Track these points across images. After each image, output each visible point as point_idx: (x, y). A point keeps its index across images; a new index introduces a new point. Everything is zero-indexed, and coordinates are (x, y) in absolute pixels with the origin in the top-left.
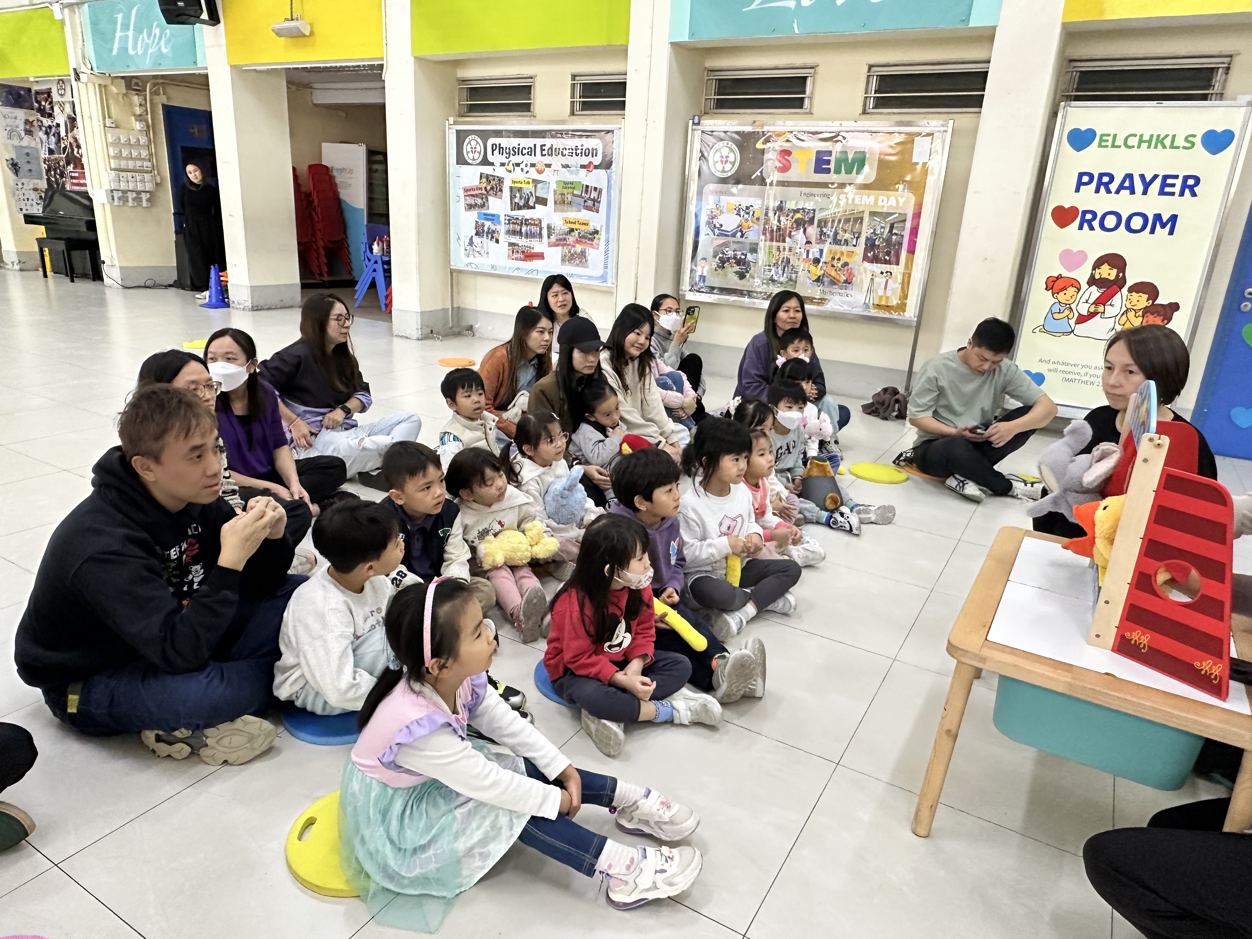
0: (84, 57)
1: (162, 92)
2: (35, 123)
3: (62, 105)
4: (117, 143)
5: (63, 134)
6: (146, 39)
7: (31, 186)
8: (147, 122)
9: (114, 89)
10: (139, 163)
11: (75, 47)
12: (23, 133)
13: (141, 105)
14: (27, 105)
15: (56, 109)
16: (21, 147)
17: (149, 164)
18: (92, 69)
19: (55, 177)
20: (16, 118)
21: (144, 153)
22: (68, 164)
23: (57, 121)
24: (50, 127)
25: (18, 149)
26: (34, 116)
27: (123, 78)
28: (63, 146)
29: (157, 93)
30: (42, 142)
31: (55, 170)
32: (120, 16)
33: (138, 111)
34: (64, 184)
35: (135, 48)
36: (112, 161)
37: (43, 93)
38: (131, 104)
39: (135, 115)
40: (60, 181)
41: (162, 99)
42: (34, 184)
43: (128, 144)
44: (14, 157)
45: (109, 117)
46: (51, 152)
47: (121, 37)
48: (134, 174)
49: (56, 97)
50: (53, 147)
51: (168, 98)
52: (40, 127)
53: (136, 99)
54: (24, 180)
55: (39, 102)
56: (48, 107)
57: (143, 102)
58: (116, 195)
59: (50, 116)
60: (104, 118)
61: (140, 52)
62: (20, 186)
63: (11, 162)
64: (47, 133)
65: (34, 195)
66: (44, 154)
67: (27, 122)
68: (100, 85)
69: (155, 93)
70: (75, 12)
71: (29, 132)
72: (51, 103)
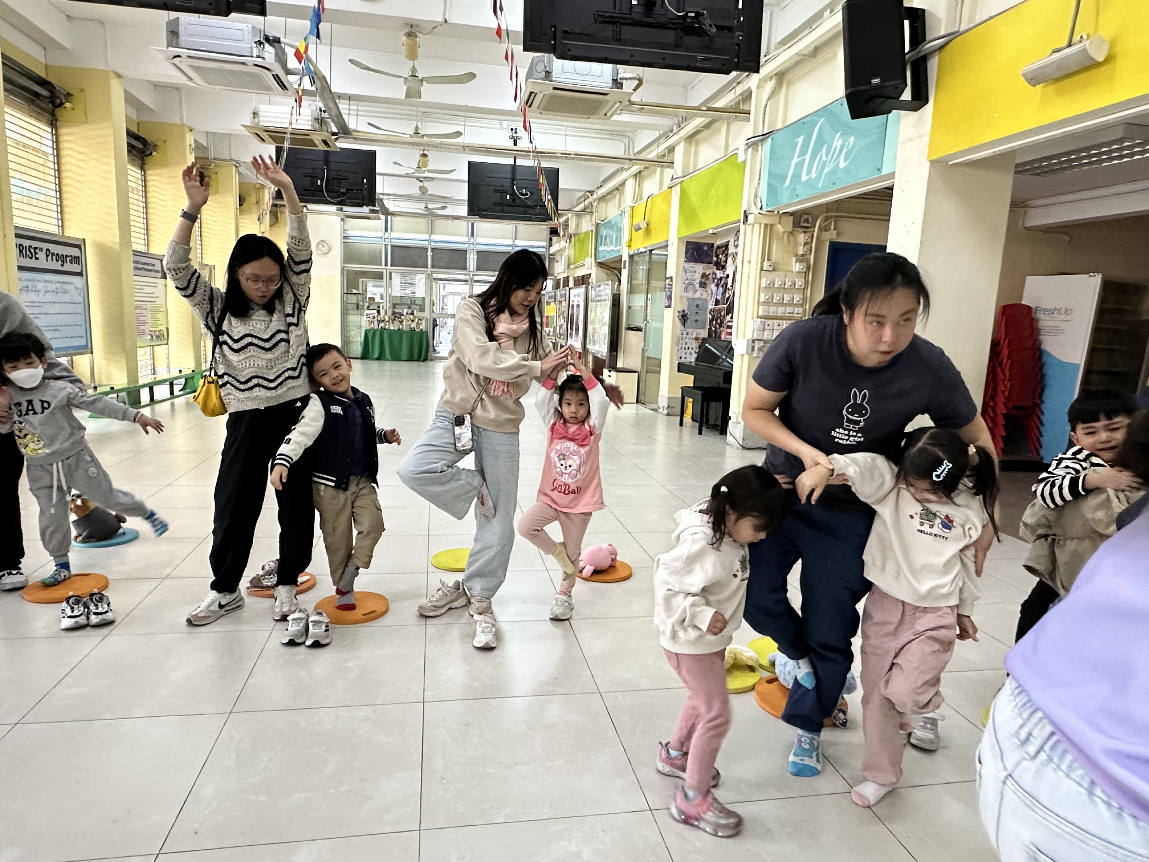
0: (756, 196)
1: (832, 228)
2: (710, 277)
3: (735, 255)
4: (770, 286)
5: (730, 284)
6: (824, 158)
7: (694, 336)
8: (808, 261)
9: (780, 228)
10: (789, 309)
11: (750, 187)
12: (698, 286)
13: (806, 244)
14: (708, 260)
15: (730, 260)
16: (694, 299)
17: (801, 310)
18: (761, 209)
19: (715, 327)
20: (695, 272)
21: (797, 298)
22: (728, 314)
23: (727, 272)
24: (721, 279)
25: (690, 300)
26: (710, 270)
27: (792, 214)
28: (727, 295)
29: (826, 229)
30: (712, 293)
31: (717, 320)
32: (800, 140)
33: (801, 251)
34: (721, 332)
35: (809, 172)
36: (761, 308)
37: (722, 247)
38: (796, 245)
39: (797, 256)
40: (718, 331)
41: (831, 235)
42: (697, 334)
43: (782, 288)
44: (686, 309)
45: (768, 260)
46: (717, 302)
47: (796, 164)
48: (781, 322)
49: (731, 250)
50: (719, 298)
51: (838, 234)
52: (714, 279)
53: (802, 238)
54: (689, 330)
55: (717, 256)
56: (723, 259)
57: (809, 240)
58: (757, 345)
59: (724, 268)
60: (763, 261)
61: (813, 175)
62: (685, 335)
63: (681, 314)
64: (717, 285)
65: (695, 345)
66: (711, 306)
67: (704, 276)
68: (766, 225)
69: (824, 229)
70: (757, 151)
71: (703, 285)
72: (726, 255)
